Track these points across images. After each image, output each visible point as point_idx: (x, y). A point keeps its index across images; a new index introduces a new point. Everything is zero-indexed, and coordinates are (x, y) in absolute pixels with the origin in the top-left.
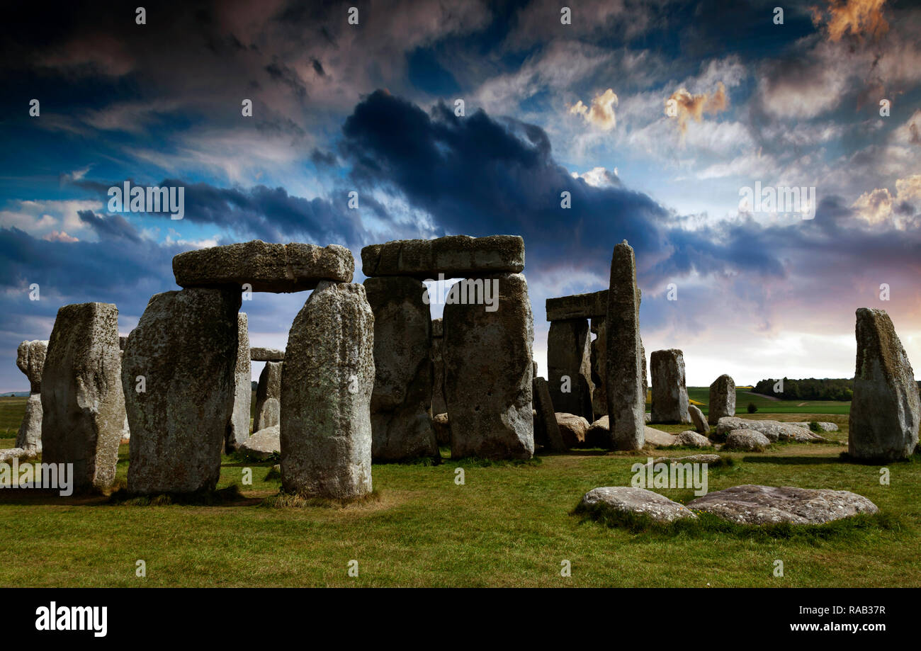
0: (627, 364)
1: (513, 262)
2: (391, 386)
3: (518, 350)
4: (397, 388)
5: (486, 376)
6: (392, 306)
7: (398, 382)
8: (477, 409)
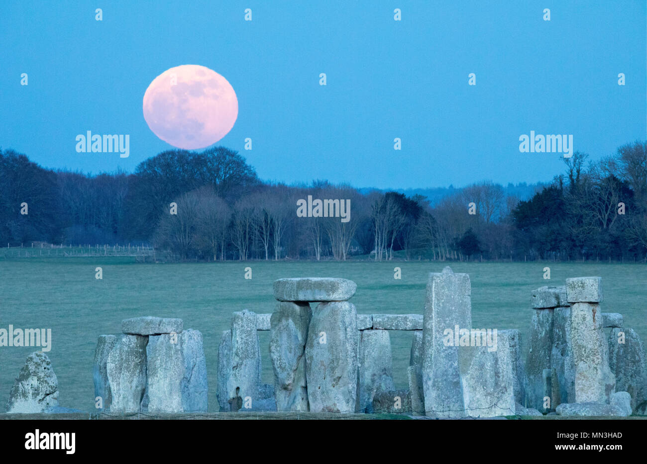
1: (334, 296)
2: (286, 372)
5: (323, 367)
6: (284, 322)
7: (289, 370)
8: (319, 388)
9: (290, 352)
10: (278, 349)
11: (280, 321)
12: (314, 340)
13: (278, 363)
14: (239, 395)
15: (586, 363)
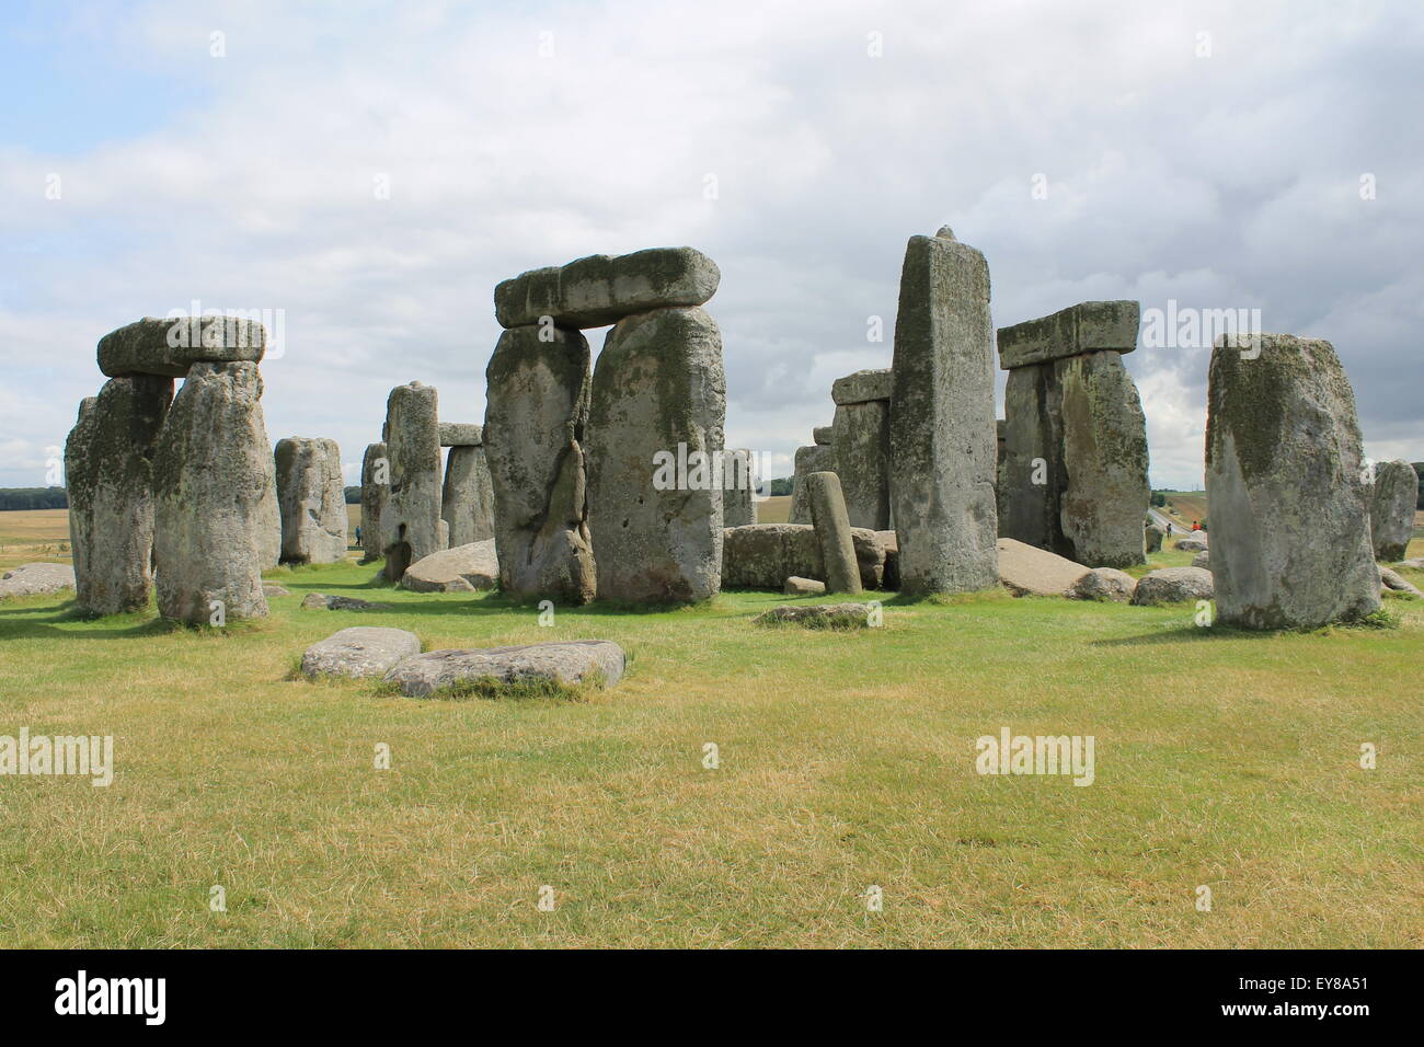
0: (920, 449)
1: (671, 291)
3: (677, 431)
4: (534, 492)
5: (637, 473)
6: (524, 371)
7: (536, 483)
8: (625, 525)
9: (539, 442)
10: (507, 435)
11: (513, 369)
12: (610, 405)
13: (507, 469)
14: (405, 539)
15: (1124, 467)
